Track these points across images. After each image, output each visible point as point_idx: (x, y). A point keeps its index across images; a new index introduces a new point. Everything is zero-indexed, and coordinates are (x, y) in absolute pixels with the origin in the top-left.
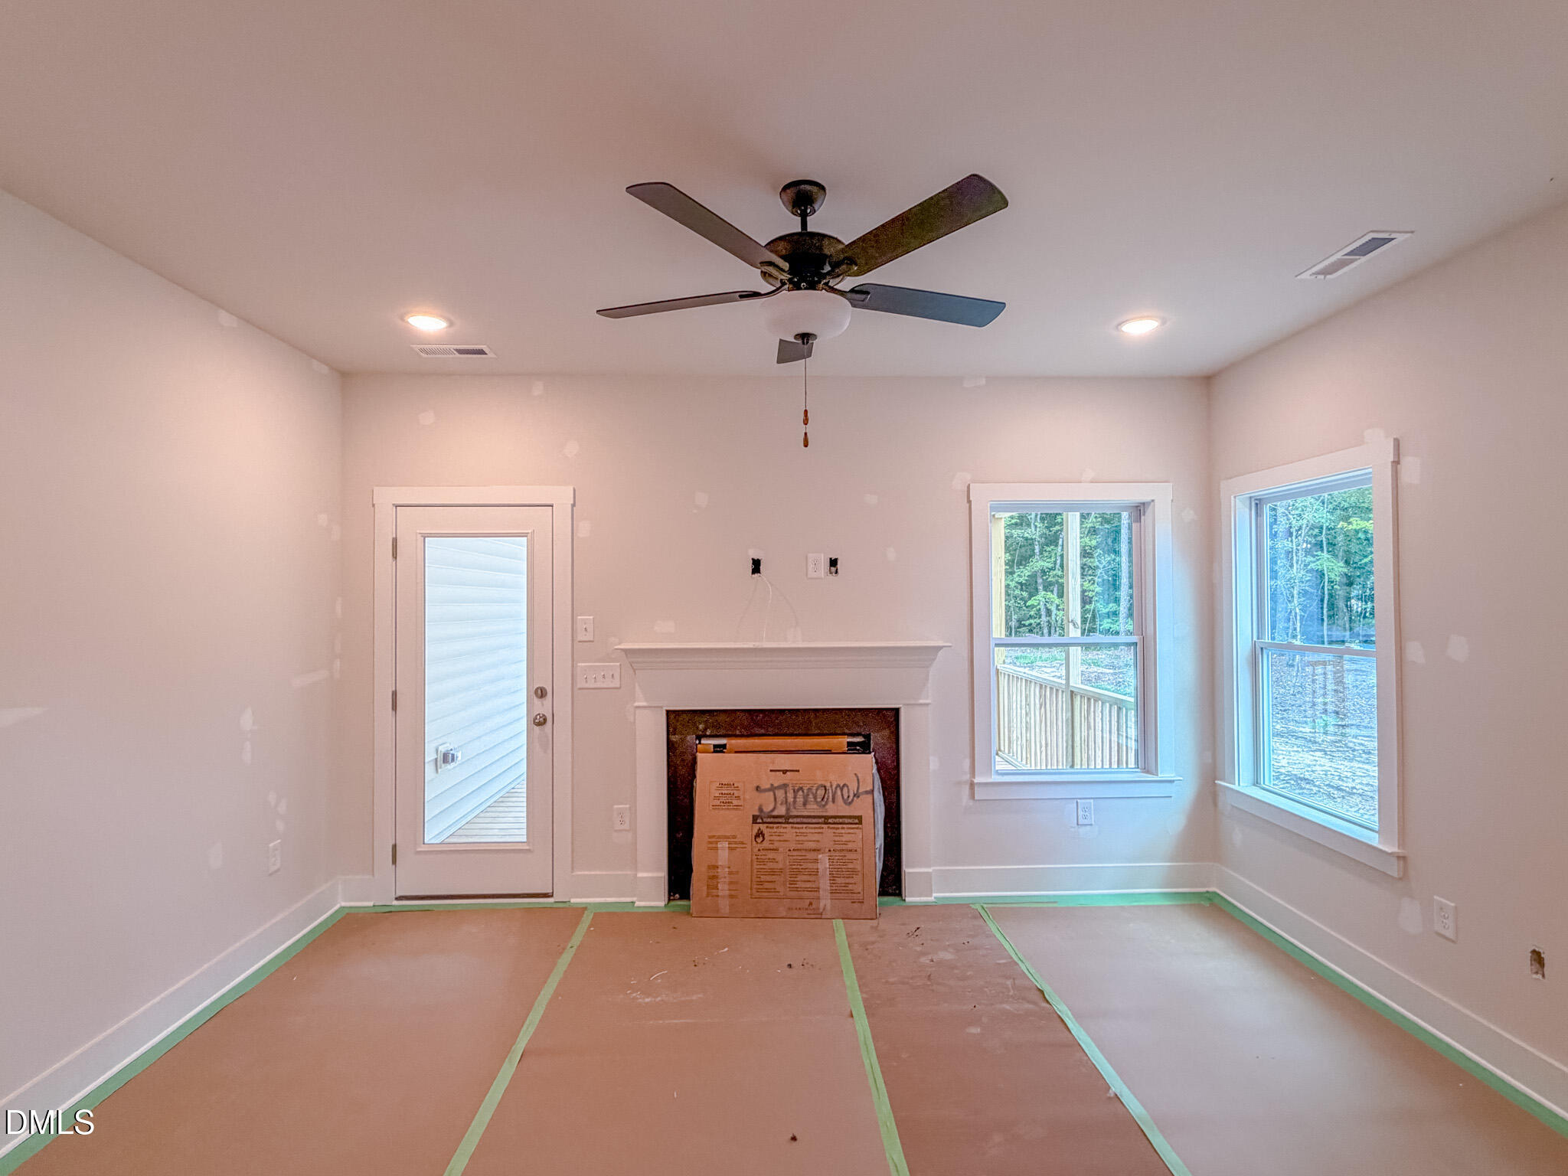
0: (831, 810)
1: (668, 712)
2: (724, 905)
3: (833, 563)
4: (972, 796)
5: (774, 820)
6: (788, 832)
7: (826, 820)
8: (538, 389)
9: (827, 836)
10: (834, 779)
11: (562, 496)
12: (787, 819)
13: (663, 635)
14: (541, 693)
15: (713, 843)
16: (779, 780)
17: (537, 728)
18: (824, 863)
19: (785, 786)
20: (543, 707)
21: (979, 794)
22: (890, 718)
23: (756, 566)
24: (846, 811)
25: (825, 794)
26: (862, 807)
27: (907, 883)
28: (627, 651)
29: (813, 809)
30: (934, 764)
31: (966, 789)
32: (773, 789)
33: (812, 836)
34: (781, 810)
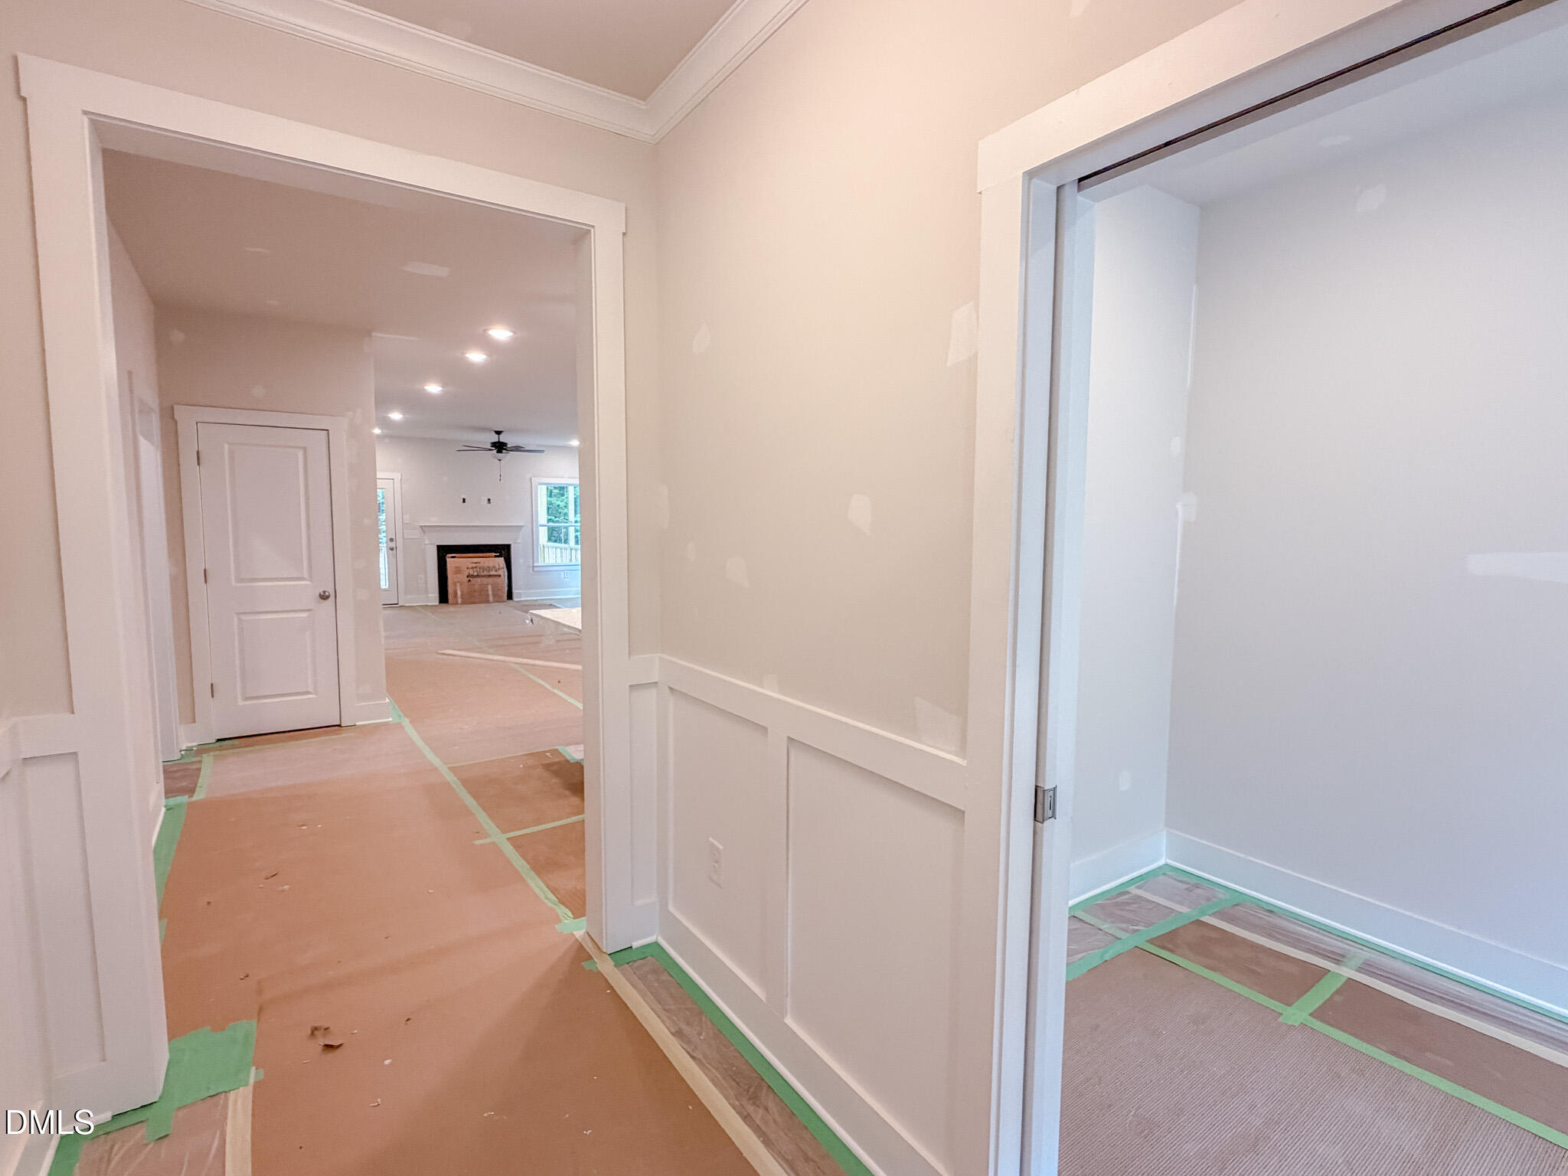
0: (492, 573)
1: (438, 546)
2: (460, 601)
3: (489, 500)
4: (533, 570)
5: (473, 576)
6: (479, 580)
7: (490, 576)
8: (387, 440)
9: (490, 580)
10: (491, 565)
11: (397, 476)
12: (478, 576)
13: (434, 521)
14: (391, 540)
15: (455, 584)
16: (474, 565)
17: (391, 551)
18: (490, 587)
19: (476, 567)
20: (392, 545)
21: (536, 569)
22: (508, 546)
23: (464, 500)
24: (497, 573)
25: (489, 569)
26: (500, 572)
27: (514, 596)
28: (421, 527)
29: (486, 573)
30: (521, 561)
31: (531, 569)
32: (472, 568)
33: (485, 580)
34: (475, 574)
